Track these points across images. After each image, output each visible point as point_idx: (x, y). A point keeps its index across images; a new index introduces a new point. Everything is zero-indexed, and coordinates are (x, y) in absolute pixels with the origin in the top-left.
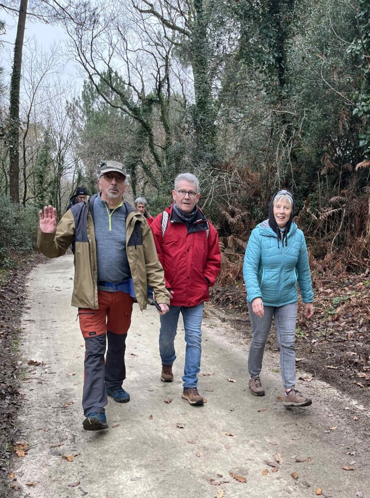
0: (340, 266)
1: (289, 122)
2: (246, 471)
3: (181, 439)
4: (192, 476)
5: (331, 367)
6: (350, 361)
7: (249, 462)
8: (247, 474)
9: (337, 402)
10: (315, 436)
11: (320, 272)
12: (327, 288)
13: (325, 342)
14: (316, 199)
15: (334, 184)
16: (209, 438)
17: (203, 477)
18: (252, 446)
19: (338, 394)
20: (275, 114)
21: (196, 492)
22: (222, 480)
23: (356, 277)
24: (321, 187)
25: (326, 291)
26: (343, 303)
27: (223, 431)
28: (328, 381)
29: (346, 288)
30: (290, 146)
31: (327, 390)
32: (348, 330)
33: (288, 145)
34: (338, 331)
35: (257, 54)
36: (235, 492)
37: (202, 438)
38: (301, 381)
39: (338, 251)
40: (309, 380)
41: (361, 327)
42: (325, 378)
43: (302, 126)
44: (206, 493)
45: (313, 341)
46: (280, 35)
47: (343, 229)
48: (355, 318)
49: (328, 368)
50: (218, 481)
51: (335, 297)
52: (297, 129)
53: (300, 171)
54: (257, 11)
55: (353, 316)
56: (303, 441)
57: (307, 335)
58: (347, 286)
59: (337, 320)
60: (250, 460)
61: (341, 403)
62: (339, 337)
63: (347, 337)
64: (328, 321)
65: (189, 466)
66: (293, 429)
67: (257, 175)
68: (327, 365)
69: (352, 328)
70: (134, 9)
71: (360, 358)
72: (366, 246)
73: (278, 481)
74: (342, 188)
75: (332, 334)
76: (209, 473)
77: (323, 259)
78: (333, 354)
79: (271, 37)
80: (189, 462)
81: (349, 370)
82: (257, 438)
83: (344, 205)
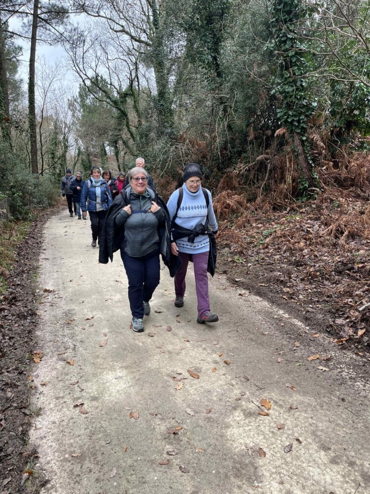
0: (267, 206)
1: (225, 103)
2: (200, 369)
3: (152, 345)
4: (160, 375)
5: (263, 285)
6: (277, 280)
7: (202, 362)
8: (200, 372)
9: (268, 312)
10: (251, 340)
11: (253, 212)
12: (259, 224)
13: (258, 265)
14: (247, 158)
15: (260, 146)
16: (172, 344)
17: (168, 375)
18: (205, 349)
19: (268, 306)
20: (214, 97)
21: (163, 387)
22: (181, 376)
23: (280, 214)
24: (251, 149)
25: (258, 226)
26: (271, 235)
27: (183, 338)
28: (260, 296)
29: (273, 223)
30: (226, 120)
31: (260, 303)
32: (275, 255)
33: (224, 120)
34: (268, 256)
35: (198, 55)
36: (192, 386)
37: (167, 344)
38: (240, 296)
39: (266, 196)
40: (246, 295)
41: (285, 252)
42: (259, 293)
43: (234, 105)
44: (170, 388)
45: (249, 265)
46: (215, 40)
47: (269, 179)
48: (280, 246)
49: (261, 286)
50: (179, 377)
51: (264, 230)
52: (231, 107)
53: (235, 138)
54: (198, 24)
55: (278, 244)
56: (242, 344)
57: (244, 260)
58: (273, 221)
59: (267, 247)
60: (203, 360)
61: (271, 313)
62: (269, 261)
63: (274, 260)
64: (260, 249)
65: (158, 367)
66: (235, 335)
67: (203, 143)
68: (260, 283)
69: (278, 253)
70: (110, 30)
71: (284, 277)
72: (287, 191)
73: (224, 377)
74: (266, 148)
75: (263, 259)
76: (173, 371)
77: (255, 202)
78: (264, 275)
79: (209, 42)
80: (157, 363)
81: (276, 286)
82: (208, 343)
83: (269, 161)
